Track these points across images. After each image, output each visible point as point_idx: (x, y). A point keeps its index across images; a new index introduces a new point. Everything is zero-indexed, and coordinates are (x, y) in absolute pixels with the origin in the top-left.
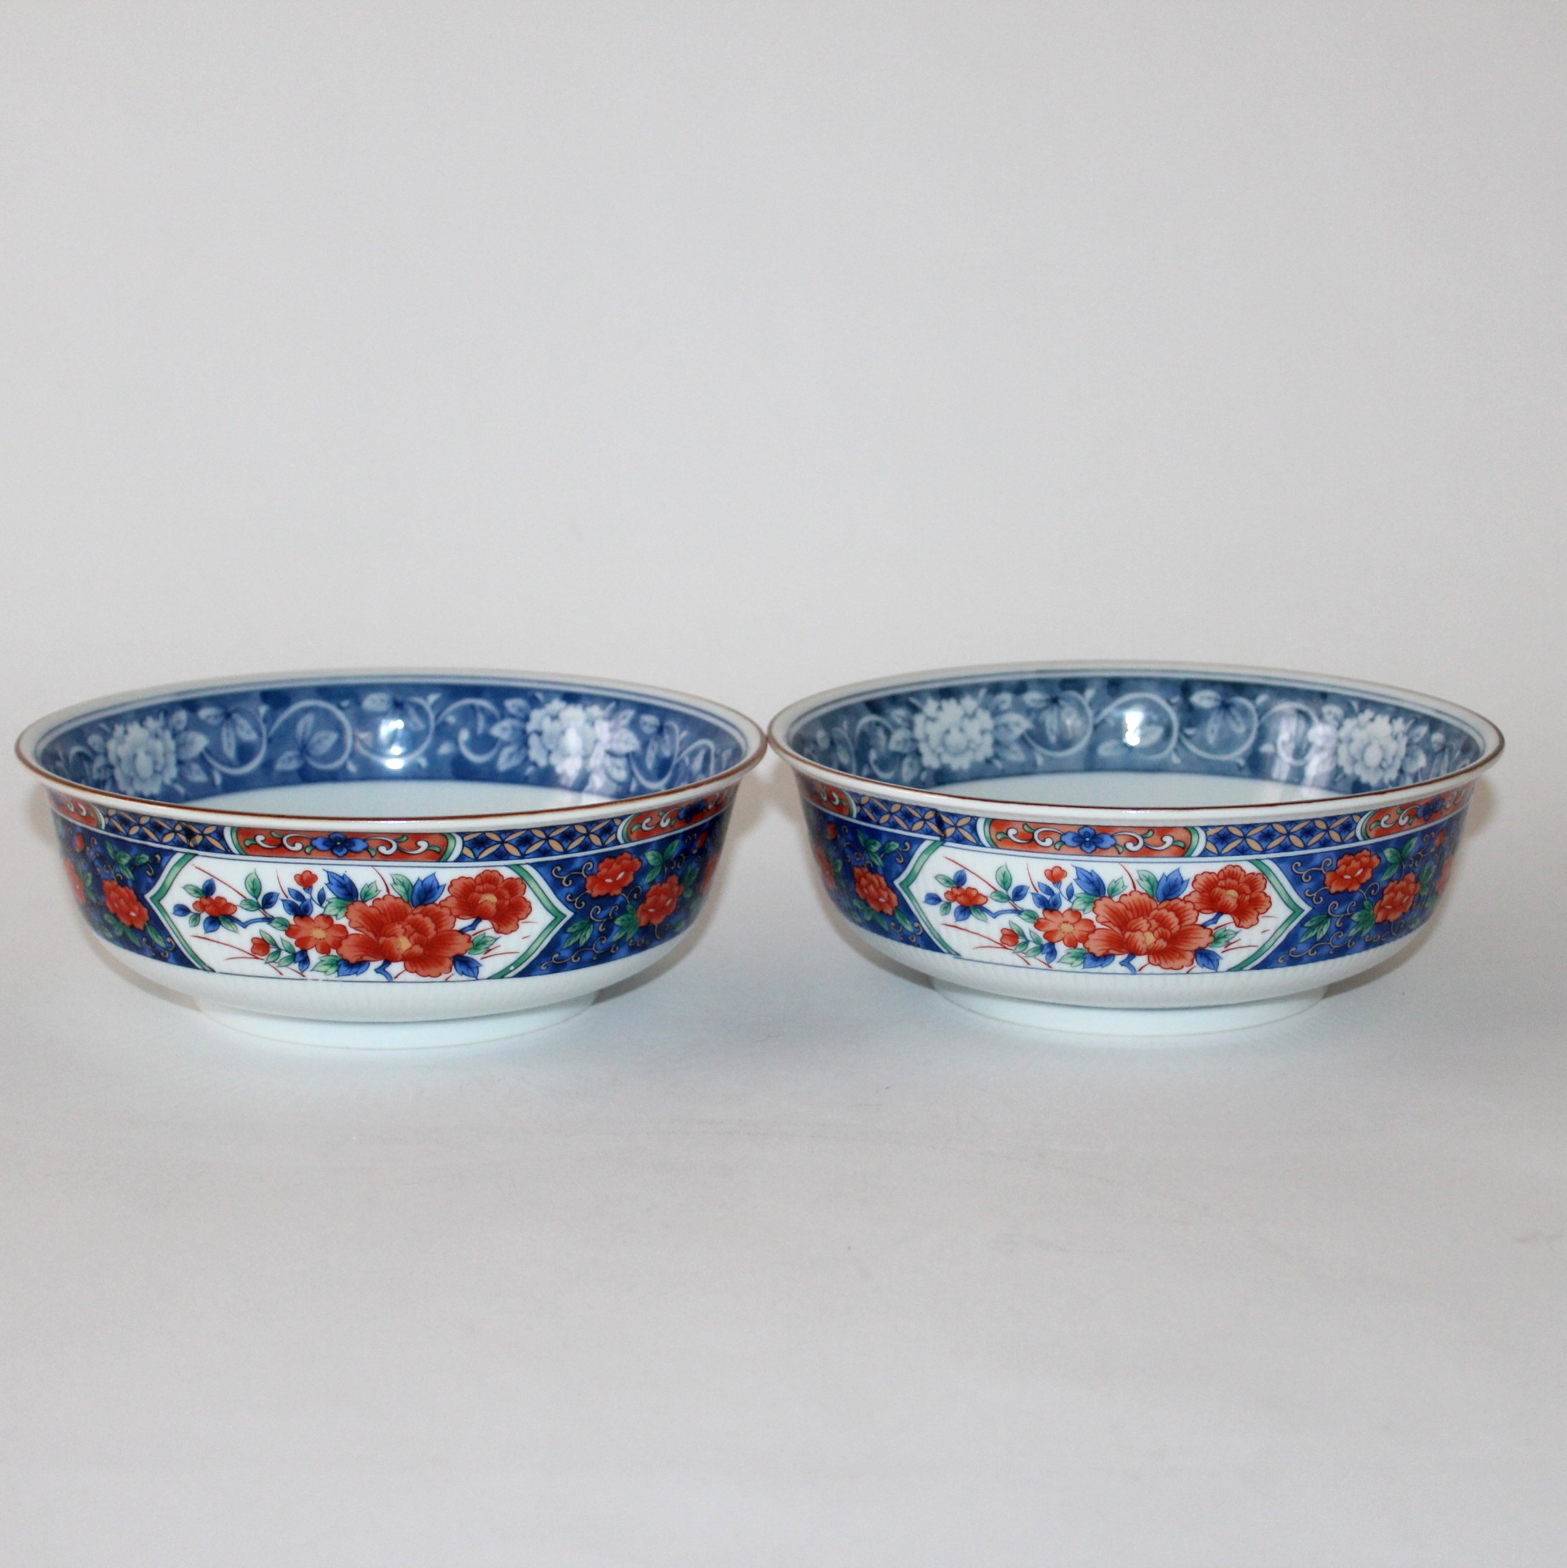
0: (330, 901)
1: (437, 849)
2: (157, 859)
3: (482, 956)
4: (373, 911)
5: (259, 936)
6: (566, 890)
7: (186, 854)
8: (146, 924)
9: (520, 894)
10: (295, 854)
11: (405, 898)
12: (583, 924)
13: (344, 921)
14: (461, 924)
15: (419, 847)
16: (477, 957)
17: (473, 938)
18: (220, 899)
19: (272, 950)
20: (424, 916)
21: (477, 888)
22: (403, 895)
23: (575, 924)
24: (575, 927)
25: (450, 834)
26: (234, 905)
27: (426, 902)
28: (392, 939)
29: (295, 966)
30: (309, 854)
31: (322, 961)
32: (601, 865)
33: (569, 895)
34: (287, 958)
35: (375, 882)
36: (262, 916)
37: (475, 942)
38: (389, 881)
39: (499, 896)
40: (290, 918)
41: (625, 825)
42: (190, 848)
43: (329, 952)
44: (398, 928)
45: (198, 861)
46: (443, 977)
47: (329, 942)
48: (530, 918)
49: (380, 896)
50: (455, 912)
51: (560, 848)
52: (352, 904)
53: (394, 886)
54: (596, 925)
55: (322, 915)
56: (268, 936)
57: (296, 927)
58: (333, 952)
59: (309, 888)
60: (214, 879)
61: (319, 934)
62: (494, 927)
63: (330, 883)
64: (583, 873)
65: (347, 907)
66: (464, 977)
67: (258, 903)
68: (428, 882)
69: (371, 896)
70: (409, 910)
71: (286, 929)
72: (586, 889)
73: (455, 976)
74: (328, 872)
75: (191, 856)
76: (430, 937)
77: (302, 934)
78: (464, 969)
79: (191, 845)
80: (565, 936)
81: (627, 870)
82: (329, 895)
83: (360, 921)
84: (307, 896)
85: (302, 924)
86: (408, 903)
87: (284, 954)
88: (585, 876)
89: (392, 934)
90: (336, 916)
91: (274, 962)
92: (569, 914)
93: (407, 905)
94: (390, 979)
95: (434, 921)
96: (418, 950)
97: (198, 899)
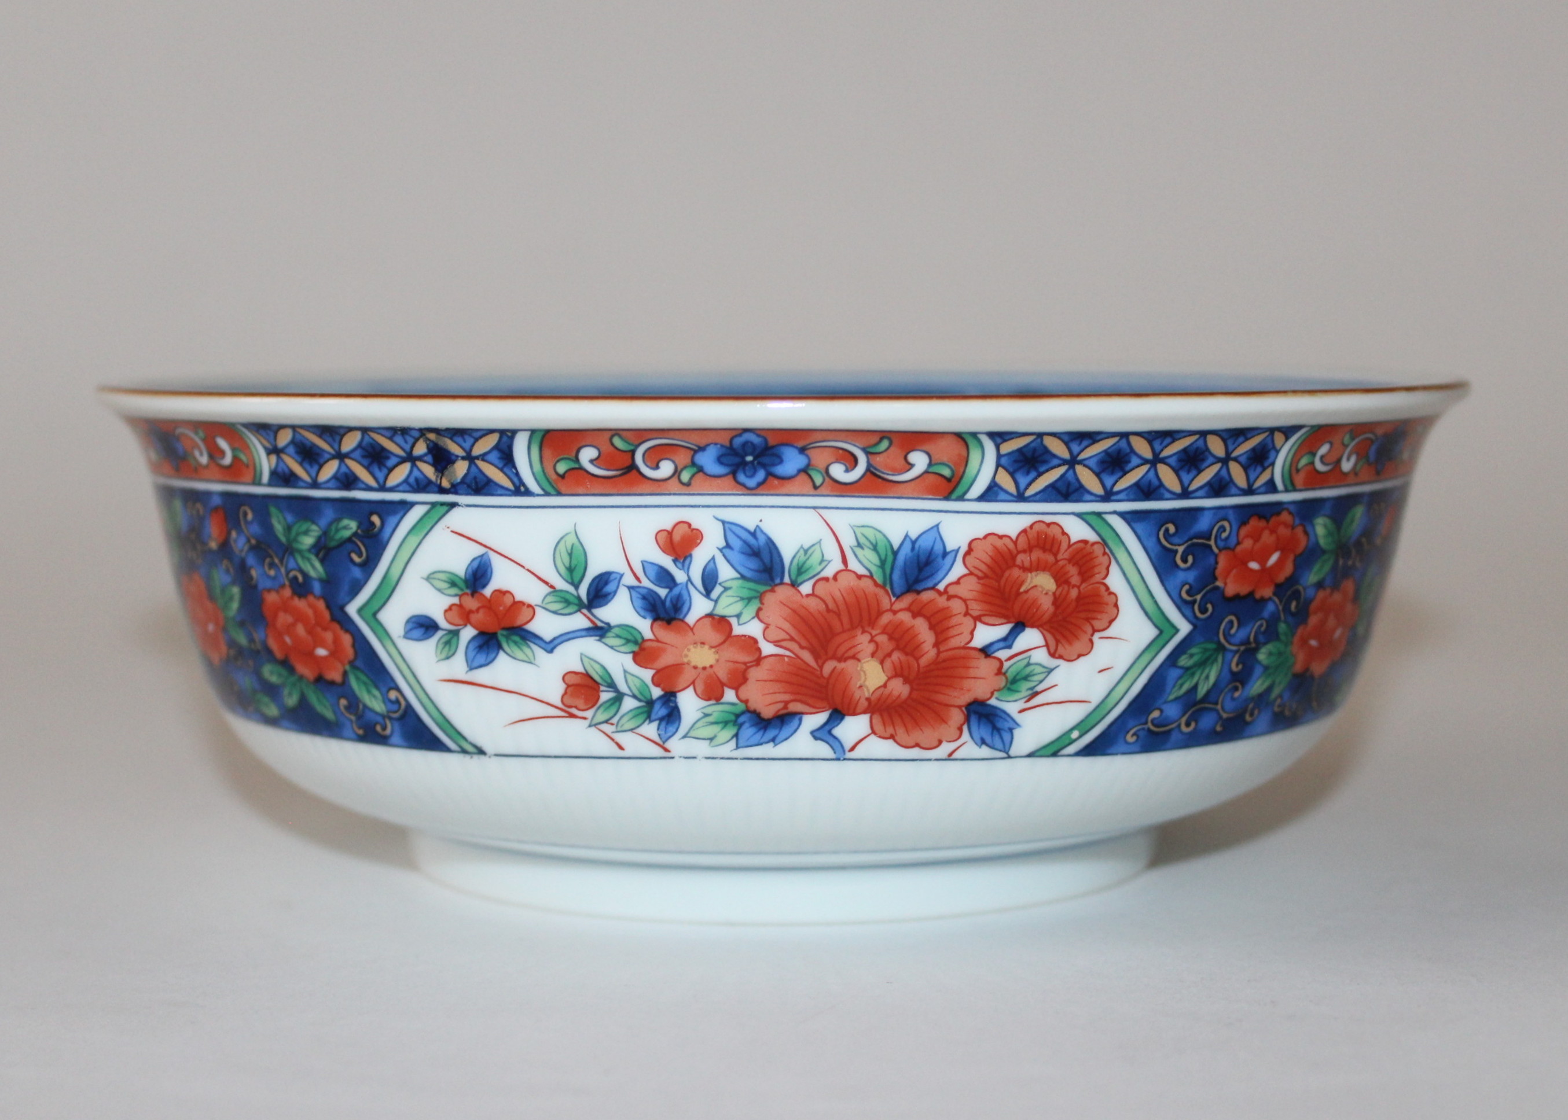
0: (727, 585)
1: (947, 472)
2: (373, 524)
3: (1021, 705)
4: (814, 604)
5: (580, 669)
6: (1181, 576)
7: (434, 505)
8: (348, 667)
9: (1098, 578)
10: (658, 486)
11: (879, 577)
12: (1206, 650)
13: (753, 628)
14: (986, 634)
15: (911, 466)
16: (1011, 708)
17: (1006, 665)
18: (501, 593)
19: (605, 696)
20: (915, 615)
21: (1022, 559)
22: (874, 569)
23: (1194, 650)
24: (1192, 656)
25: (974, 435)
26: (530, 606)
27: (919, 587)
28: (849, 665)
29: (651, 729)
30: (688, 485)
31: (706, 715)
32: (1244, 531)
33: (1187, 587)
34: (635, 713)
35: (820, 542)
36: (587, 624)
37: (1010, 675)
38: (848, 541)
39: (1061, 579)
40: (644, 626)
41: (1290, 450)
42: (442, 491)
43: (722, 696)
44: (863, 641)
45: (457, 518)
46: (946, 748)
47: (722, 674)
48: (1114, 630)
49: (829, 572)
50: (976, 608)
51: (1175, 485)
52: (772, 591)
53: (858, 551)
54: (1229, 655)
55: (710, 615)
56: (597, 667)
57: (655, 644)
58: (730, 695)
59: (685, 558)
60: (490, 553)
61: (702, 657)
62: (1047, 645)
63: (728, 546)
64: (1212, 543)
65: (761, 597)
66: (985, 751)
67: (579, 598)
68: (925, 544)
69: (811, 573)
70: (885, 603)
71: (636, 648)
72: (1215, 579)
73: (969, 747)
74: (723, 522)
75: (445, 508)
76: (924, 661)
77: (666, 659)
78: (985, 732)
79: (445, 484)
80: (1173, 673)
81: (1285, 547)
82: (726, 572)
83: (787, 626)
84: (680, 576)
85: (666, 635)
86: (883, 587)
87: (629, 704)
88: (1216, 550)
89: (850, 653)
90: (738, 616)
91: (606, 722)
92: (1185, 628)
93: (880, 592)
94: (841, 753)
95: (932, 627)
96: (899, 688)
97: (456, 600)
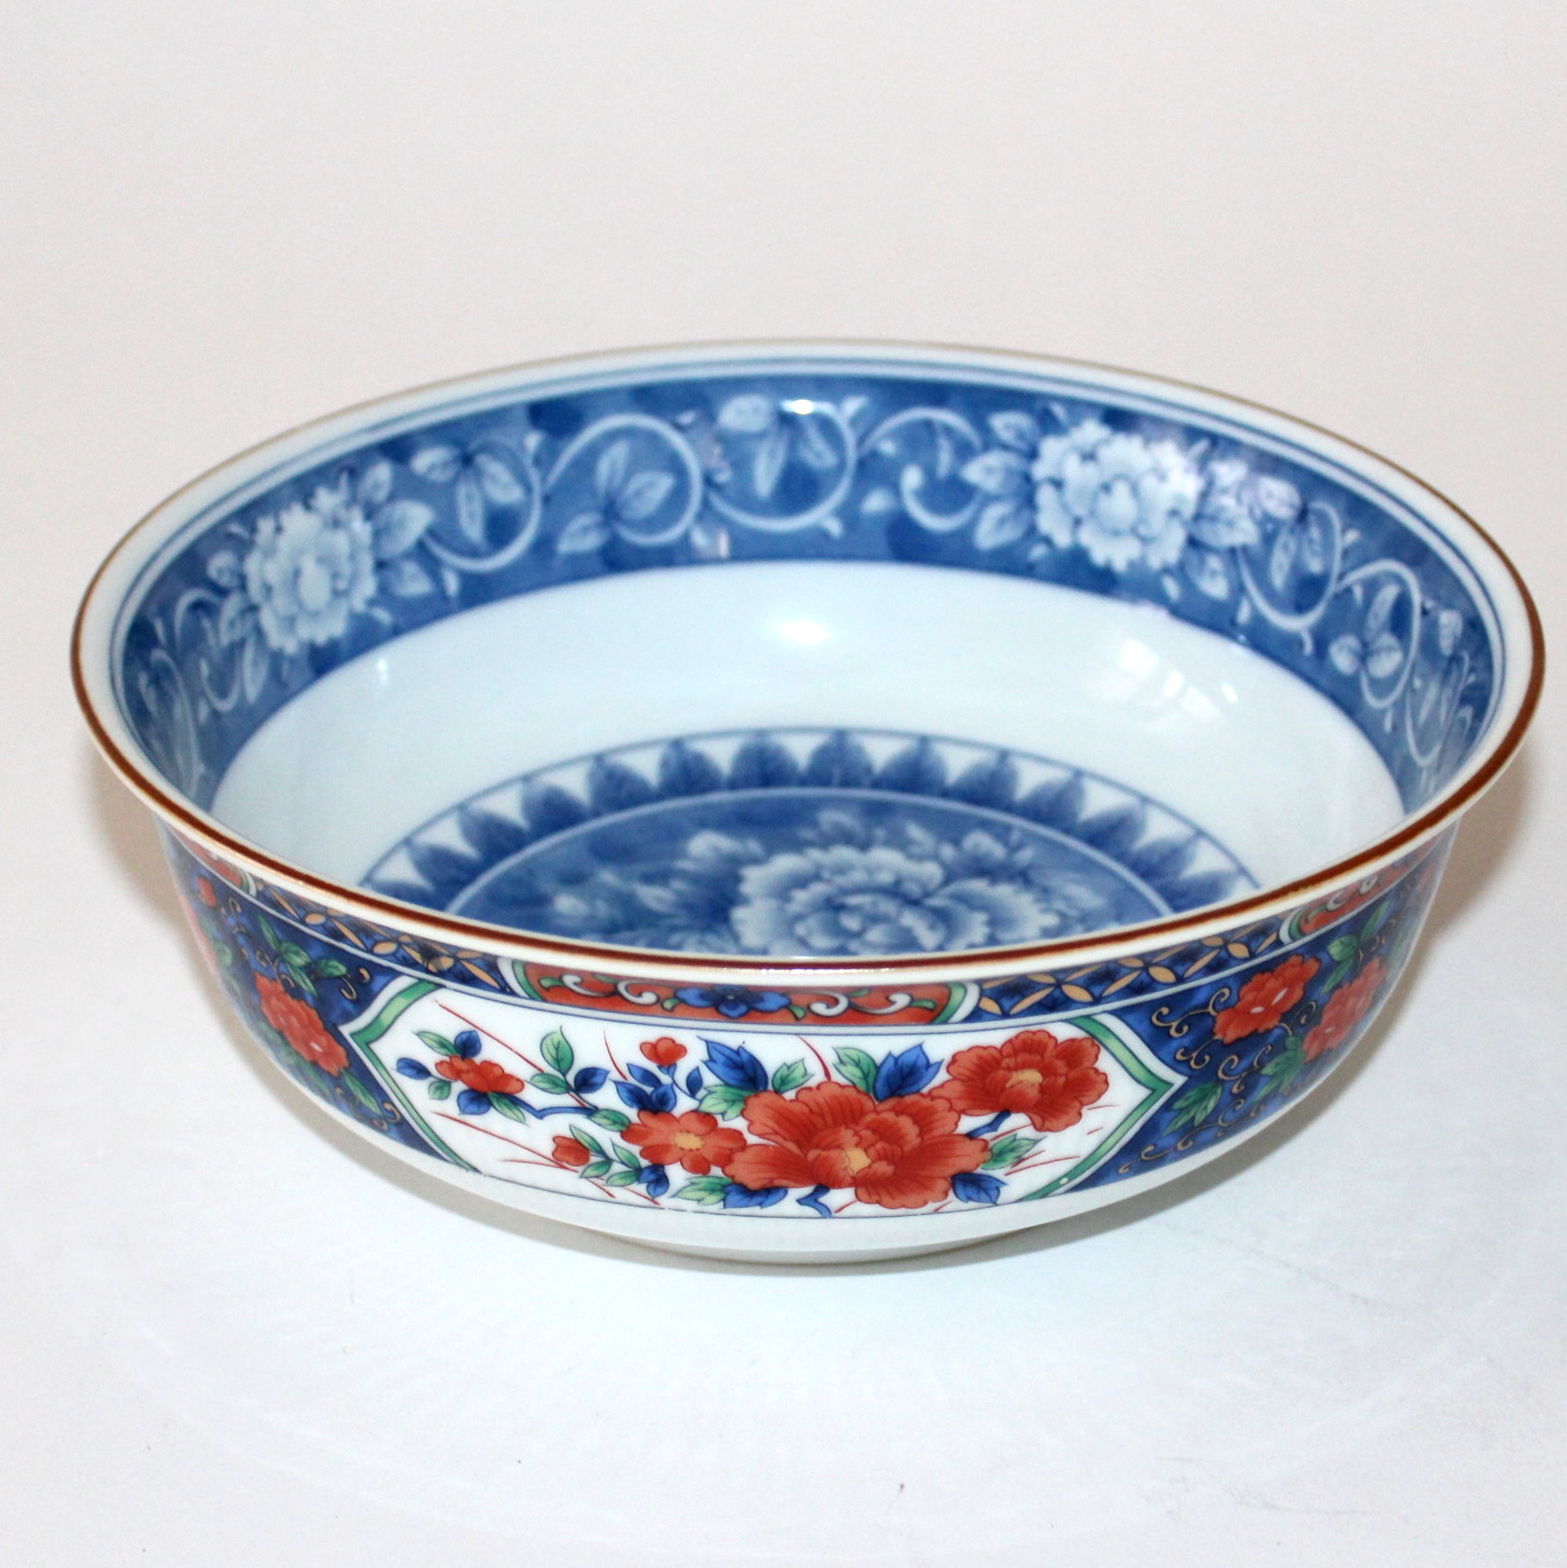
0: (712, 1089)
1: (930, 1005)
2: (362, 975)
3: (1008, 1169)
4: (797, 1108)
5: (568, 1134)
6: (1175, 1044)
7: (421, 980)
8: (342, 1070)
9: (1087, 1064)
10: (643, 1009)
11: (862, 1086)
12: (1203, 1090)
13: (740, 1124)
14: (968, 1124)
15: (892, 1003)
16: (998, 1173)
17: (991, 1144)
18: (489, 1065)
19: (594, 1159)
20: (898, 1113)
21: (1005, 1062)
22: (857, 1081)
23: (1189, 1094)
24: (1187, 1099)
25: (956, 983)
26: (518, 1080)
27: (903, 1092)
28: (833, 1153)
29: (642, 1188)
30: (672, 1010)
31: (693, 1184)
32: (1245, 989)
33: (1182, 1050)
34: (624, 1175)
35: (802, 1060)
36: (575, 1103)
37: (996, 1150)
38: (830, 1059)
39: (1046, 1070)
40: (632, 1113)
41: (1297, 913)
42: (428, 971)
43: (709, 1170)
44: (847, 1135)
45: (441, 995)
46: (931, 1206)
47: (709, 1155)
48: (1104, 1100)
49: (813, 1083)
50: (960, 1105)
51: (1170, 977)
52: (757, 1096)
53: (843, 1068)
54: (1227, 1086)
55: (695, 1111)
56: (587, 1138)
57: (642, 1128)
58: (716, 1171)
59: (670, 1066)
60: (478, 1030)
61: (690, 1142)
62: (1034, 1124)
63: (711, 1059)
64: (1210, 1009)
65: (745, 1101)
66: (971, 1204)
67: (567, 1083)
68: (909, 1059)
69: (793, 1084)
70: (869, 1104)
71: (623, 1129)
72: (1214, 1034)
73: (953, 1201)
74: (707, 1042)
75: (431, 986)
76: (907, 1148)
77: (654, 1139)
78: (971, 1191)
79: (431, 967)
80: (1168, 1116)
81: (1290, 984)
82: (709, 1079)
83: (771, 1123)
84: (665, 1079)
85: (652, 1122)
86: (866, 1094)
87: (617, 1167)
88: (1213, 1013)
89: (836, 1144)
90: (723, 1114)
91: (597, 1177)
92: (1179, 1081)
93: (864, 1099)
94: (826, 1212)
95: (916, 1122)
96: (884, 1168)
97: (447, 1059)
